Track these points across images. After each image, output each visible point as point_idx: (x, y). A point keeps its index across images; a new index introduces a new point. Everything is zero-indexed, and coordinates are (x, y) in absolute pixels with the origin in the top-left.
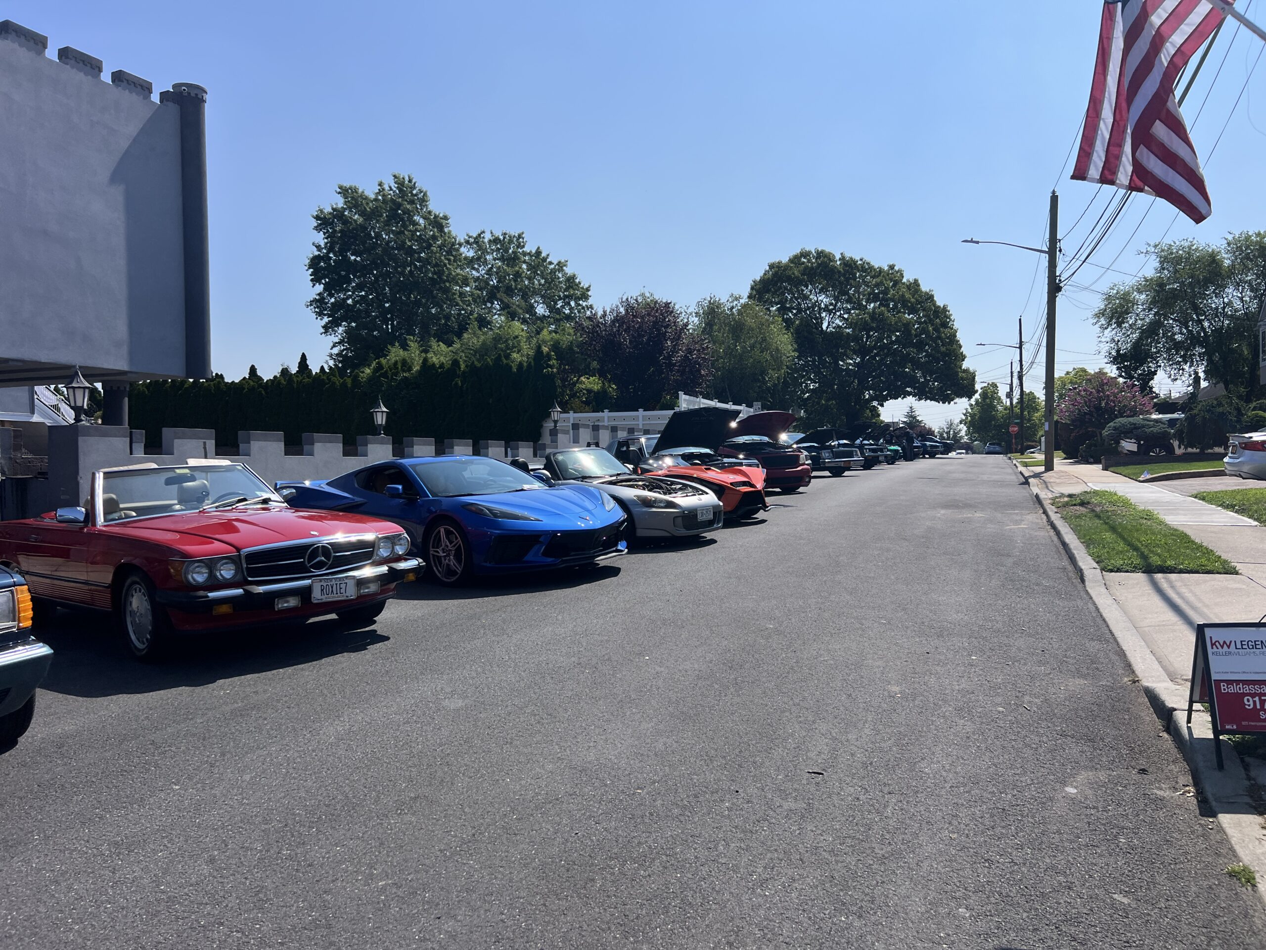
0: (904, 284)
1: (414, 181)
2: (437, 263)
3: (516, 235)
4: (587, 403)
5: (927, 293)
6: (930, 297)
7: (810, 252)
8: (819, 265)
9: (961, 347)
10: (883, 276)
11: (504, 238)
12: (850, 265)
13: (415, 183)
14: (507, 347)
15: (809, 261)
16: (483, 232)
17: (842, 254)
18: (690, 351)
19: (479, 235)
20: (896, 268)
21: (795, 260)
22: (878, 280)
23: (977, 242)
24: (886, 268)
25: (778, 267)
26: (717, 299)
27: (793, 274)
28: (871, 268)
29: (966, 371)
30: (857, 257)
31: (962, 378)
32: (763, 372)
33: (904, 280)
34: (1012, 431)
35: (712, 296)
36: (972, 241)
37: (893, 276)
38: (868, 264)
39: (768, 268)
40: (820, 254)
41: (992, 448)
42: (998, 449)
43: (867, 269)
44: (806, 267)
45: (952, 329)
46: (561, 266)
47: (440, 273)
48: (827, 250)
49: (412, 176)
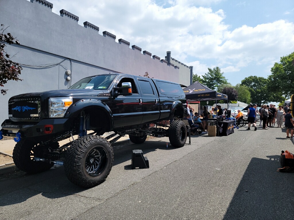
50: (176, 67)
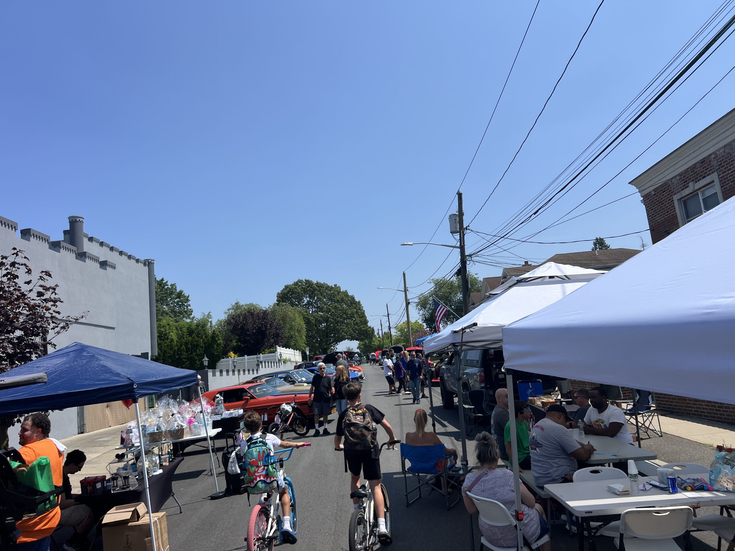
5: (351, 296)
6: (353, 298)
8: (308, 286)
15: (303, 284)
20: (337, 286)
22: (332, 291)
25: (290, 287)
30: (322, 282)
31: (370, 330)
33: (341, 291)
37: (336, 290)
39: (284, 287)
43: (327, 287)
44: (302, 287)
48: (310, 279)
50: (104, 264)
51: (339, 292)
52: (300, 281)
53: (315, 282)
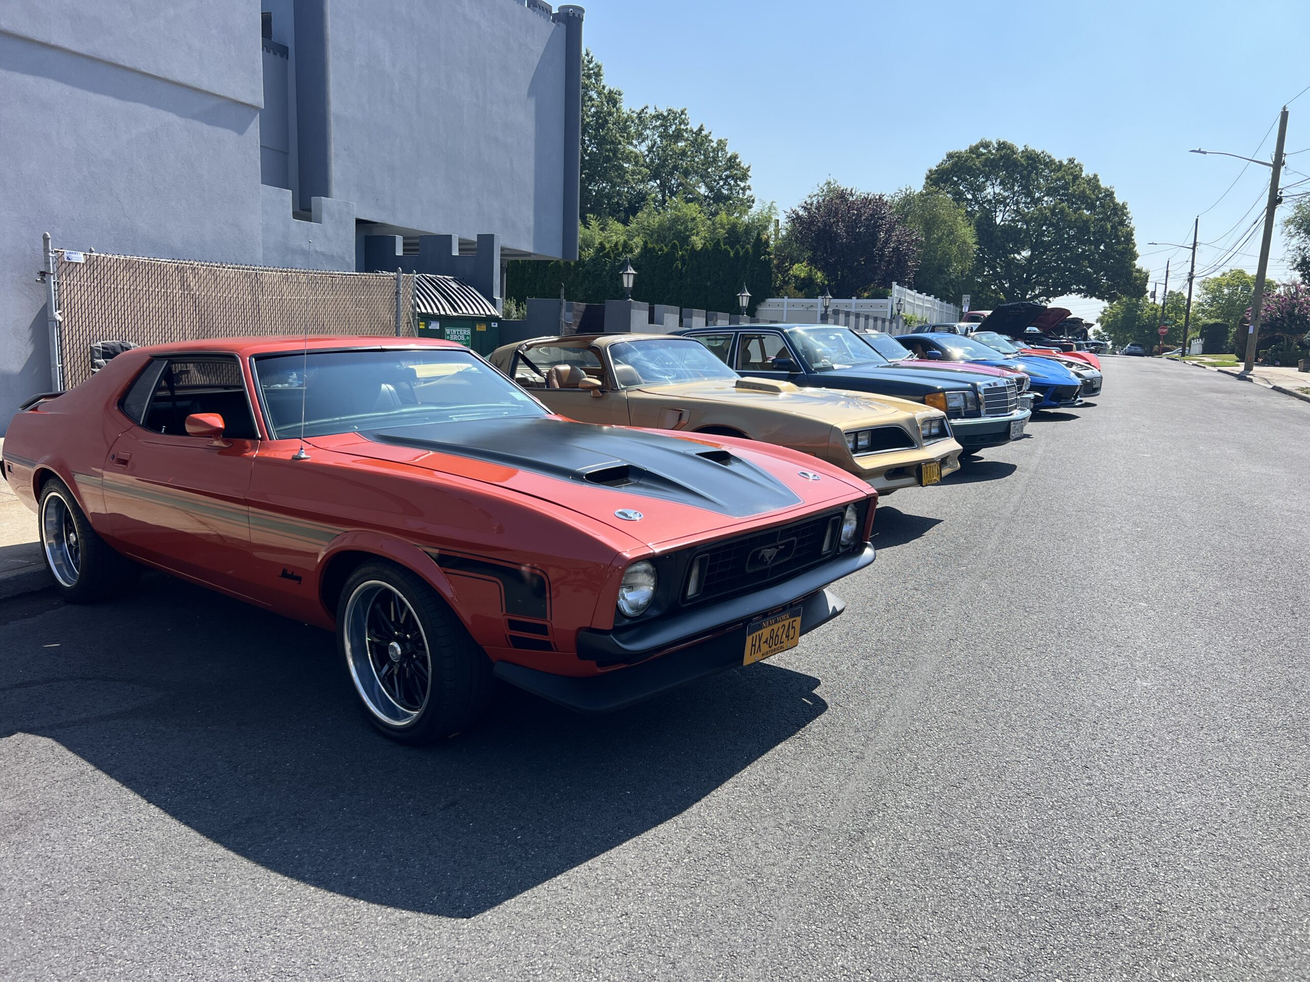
0: (1084, 178)
1: (591, 55)
2: (612, 140)
3: (679, 111)
4: (799, 288)
5: (1107, 190)
6: (1110, 195)
7: (990, 143)
8: (1002, 157)
9: (1134, 246)
10: (1065, 171)
11: (669, 114)
12: (1034, 161)
13: (592, 58)
14: (686, 229)
15: (990, 152)
16: (647, 107)
17: (1025, 146)
18: (900, 243)
19: (643, 110)
20: (1076, 162)
21: (974, 150)
22: (1059, 174)
23: (1205, 153)
24: (1065, 162)
25: (958, 157)
26: (912, 191)
27: (974, 164)
28: (1052, 162)
29: (1139, 271)
30: (1039, 151)
31: (1136, 279)
32: (949, 265)
33: (1084, 175)
34: (1161, 333)
35: (908, 187)
36: (1199, 151)
37: (1071, 171)
38: (1049, 157)
39: (945, 158)
40: (1002, 146)
41: (1133, 349)
42: (1139, 350)
43: (1049, 163)
44: (987, 159)
45: (1129, 227)
46: (722, 144)
47: (615, 151)
48: (1009, 141)
49: (589, 50)
51: (1076, 177)
52: (986, 145)
53: (1021, 149)
